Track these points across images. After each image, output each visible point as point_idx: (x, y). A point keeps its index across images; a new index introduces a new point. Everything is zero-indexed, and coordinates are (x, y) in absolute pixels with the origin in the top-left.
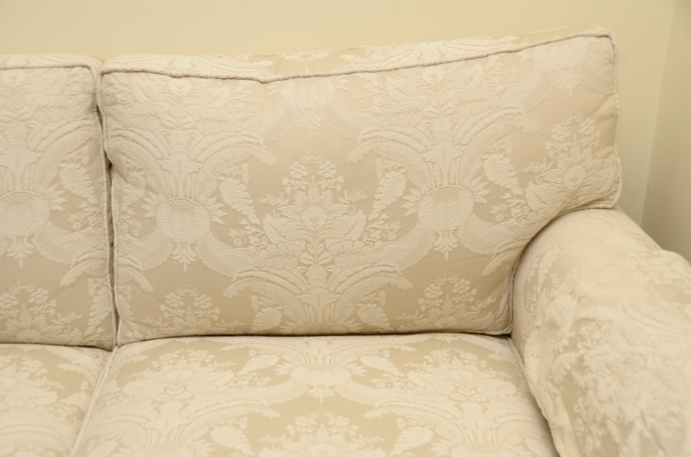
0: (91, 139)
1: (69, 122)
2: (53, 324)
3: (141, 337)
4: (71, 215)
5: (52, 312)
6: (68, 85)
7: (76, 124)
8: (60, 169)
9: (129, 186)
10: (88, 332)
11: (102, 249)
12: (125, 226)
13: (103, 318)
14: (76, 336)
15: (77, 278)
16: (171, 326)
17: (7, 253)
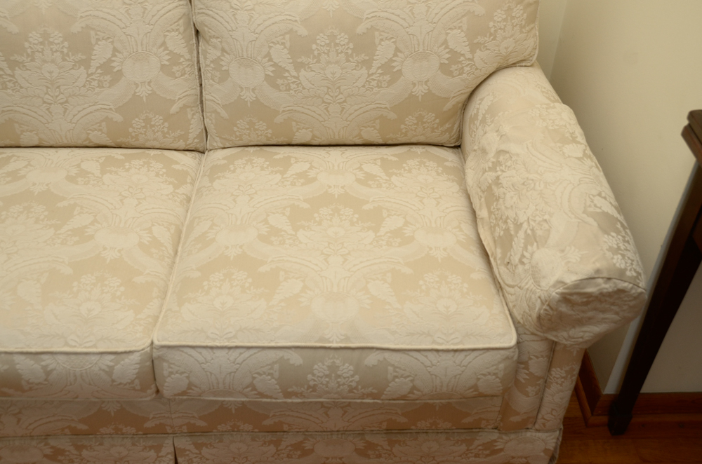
0: (184, 14)
1: (170, 4)
2: (167, 137)
3: (222, 146)
4: (174, 67)
5: (166, 130)
7: (175, 5)
8: (165, 36)
9: (210, 47)
10: (189, 142)
11: (195, 89)
12: (209, 75)
13: (197, 133)
15: (180, 108)
16: (241, 140)
17: (135, 93)
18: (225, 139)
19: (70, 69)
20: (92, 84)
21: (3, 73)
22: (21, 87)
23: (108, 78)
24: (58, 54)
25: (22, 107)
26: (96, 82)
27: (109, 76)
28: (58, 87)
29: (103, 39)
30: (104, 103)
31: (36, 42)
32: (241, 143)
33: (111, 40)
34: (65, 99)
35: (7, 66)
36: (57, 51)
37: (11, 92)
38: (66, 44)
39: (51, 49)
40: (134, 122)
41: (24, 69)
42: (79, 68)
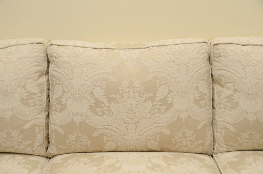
0: (208, 71)
1: (201, 64)
2: (193, 145)
3: (227, 150)
4: (202, 101)
5: (193, 140)
6: (200, 50)
7: (204, 65)
8: (198, 83)
9: (224, 89)
10: (205, 148)
11: (210, 115)
12: (222, 106)
13: (209, 142)
14: (200, 149)
15: (203, 126)
16: (241, 146)
17: (179, 116)
18: (231, 146)
19: (143, 102)
20: (154, 111)
21: (104, 105)
22: (113, 114)
23: (164, 107)
24: (137, 93)
25: (111, 126)
26: (157, 110)
27: (165, 106)
28: (135, 113)
29: (163, 85)
30: (160, 123)
31: (125, 87)
32: (241, 148)
33: (168, 85)
34: (137, 121)
35: (107, 101)
36: (137, 92)
37: (106, 117)
38: (142, 88)
39: (134, 91)
40: (176, 134)
41: (117, 102)
42: (148, 101)
